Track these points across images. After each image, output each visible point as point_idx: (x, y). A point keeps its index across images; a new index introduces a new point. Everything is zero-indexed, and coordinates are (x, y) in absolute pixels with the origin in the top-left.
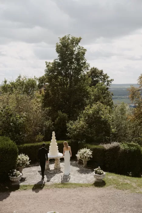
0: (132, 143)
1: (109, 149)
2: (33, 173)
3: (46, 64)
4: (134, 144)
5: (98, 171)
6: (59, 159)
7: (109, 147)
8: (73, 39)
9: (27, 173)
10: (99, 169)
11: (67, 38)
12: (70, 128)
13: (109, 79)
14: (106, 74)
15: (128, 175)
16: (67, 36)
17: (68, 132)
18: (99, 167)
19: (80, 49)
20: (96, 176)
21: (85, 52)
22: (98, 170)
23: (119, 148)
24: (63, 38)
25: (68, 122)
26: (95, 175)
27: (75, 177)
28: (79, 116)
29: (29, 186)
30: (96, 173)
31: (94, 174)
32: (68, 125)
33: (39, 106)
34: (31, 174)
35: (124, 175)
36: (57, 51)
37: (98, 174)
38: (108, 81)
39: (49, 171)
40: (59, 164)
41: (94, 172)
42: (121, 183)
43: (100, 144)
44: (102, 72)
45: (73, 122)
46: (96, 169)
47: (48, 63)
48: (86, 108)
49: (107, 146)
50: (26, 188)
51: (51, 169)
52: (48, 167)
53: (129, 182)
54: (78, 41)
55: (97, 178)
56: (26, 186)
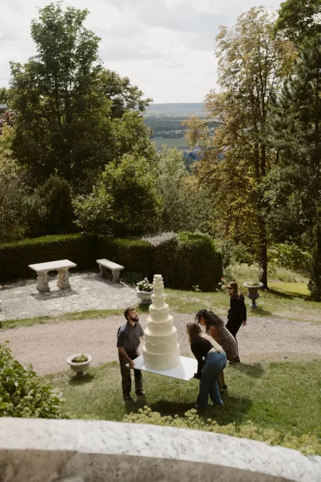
0: (197, 232)
1: (159, 246)
2: (17, 299)
3: (12, 67)
4: (201, 234)
5: (145, 285)
6: (67, 270)
7: (158, 243)
8: (71, 10)
9: (6, 299)
10: (146, 283)
11: (56, 8)
12: (81, 210)
13: (143, 98)
14: (136, 88)
15: (194, 290)
16: (56, 4)
17: (77, 218)
18: (146, 278)
19: (86, 35)
20: (142, 294)
21: (99, 44)
22: (144, 283)
23: (176, 243)
24: (48, 9)
25: (74, 198)
26: (139, 293)
27: (101, 300)
28: (95, 185)
29: (17, 321)
30: (141, 289)
31: (139, 291)
32: (75, 202)
33: (10, 165)
34: (16, 300)
35: (188, 290)
36: (35, 38)
37: (146, 290)
38: (141, 103)
39: (48, 294)
40: (68, 279)
41: (137, 288)
42: (184, 303)
43: (141, 238)
44: (127, 82)
45: (85, 197)
46: (141, 283)
47: (15, 66)
48: (107, 166)
49: (155, 241)
50: (11, 325)
51: (51, 290)
52: (46, 287)
53: (198, 300)
54: (81, 16)
55: (144, 297)
56: (13, 322)
